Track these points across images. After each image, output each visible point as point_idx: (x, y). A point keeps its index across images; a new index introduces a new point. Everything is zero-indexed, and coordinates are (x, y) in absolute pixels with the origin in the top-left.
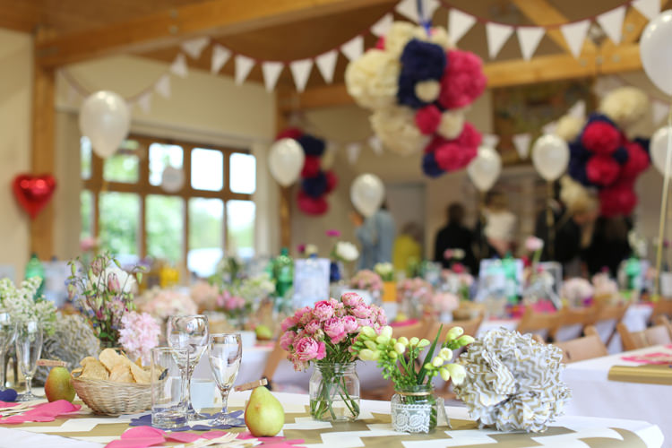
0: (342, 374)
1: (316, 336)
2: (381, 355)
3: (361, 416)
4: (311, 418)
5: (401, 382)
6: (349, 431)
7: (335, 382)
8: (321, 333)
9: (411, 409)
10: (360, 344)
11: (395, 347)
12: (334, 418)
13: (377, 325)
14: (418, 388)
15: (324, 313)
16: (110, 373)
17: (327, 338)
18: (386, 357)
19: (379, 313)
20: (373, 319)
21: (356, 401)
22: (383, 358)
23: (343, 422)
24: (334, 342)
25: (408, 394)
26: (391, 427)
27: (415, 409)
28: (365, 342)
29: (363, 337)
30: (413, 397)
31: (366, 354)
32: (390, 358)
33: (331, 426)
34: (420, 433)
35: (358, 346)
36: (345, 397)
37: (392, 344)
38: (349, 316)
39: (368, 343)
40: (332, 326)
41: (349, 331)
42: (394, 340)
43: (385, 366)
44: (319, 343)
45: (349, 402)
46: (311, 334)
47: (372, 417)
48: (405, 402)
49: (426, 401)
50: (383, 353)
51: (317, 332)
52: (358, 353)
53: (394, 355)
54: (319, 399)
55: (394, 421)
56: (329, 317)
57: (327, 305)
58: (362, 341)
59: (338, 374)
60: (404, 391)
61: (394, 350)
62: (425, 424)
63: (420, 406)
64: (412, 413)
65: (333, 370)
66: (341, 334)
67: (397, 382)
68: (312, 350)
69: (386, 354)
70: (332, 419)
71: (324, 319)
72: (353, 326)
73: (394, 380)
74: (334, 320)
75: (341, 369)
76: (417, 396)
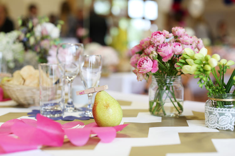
0: (171, 84)
1: (151, 56)
2: (198, 68)
3: (184, 114)
4: (149, 113)
5: (213, 91)
6: (172, 126)
7: (166, 89)
8: (155, 53)
9: (220, 112)
10: (183, 61)
11: (209, 62)
12: (165, 114)
13: (197, 50)
14: (226, 96)
15: (158, 39)
16: (24, 81)
17: (159, 57)
18: (202, 70)
19: (198, 42)
20: (194, 45)
21: (181, 103)
22: (199, 71)
23: (169, 118)
24: (165, 60)
25: (218, 100)
26: (204, 124)
27: (224, 112)
28: (186, 60)
29: (185, 56)
30: (222, 102)
31: (187, 69)
32: (205, 71)
33: (160, 121)
34: (227, 130)
35: (181, 63)
36: (173, 99)
37: (207, 60)
38: (177, 43)
39: (189, 60)
40: (163, 49)
41: (176, 53)
42: (209, 57)
43: (201, 77)
44: (153, 61)
45: (176, 104)
46: (148, 55)
47: (191, 114)
48: (216, 106)
49: (232, 105)
50: (199, 66)
51: (152, 53)
52: (181, 68)
53: (208, 67)
54: (155, 101)
55: (206, 119)
56: (161, 42)
57: (160, 34)
58: (185, 59)
59: (169, 84)
60: (215, 98)
61: (208, 64)
62: (231, 124)
63: (228, 109)
64: (221, 115)
65: (166, 81)
66: (170, 55)
67: (210, 90)
68: (148, 65)
69: (202, 68)
70: (163, 115)
71: (158, 44)
72: (179, 49)
73: (208, 88)
74: (165, 44)
75: (170, 81)
76: (225, 102)
